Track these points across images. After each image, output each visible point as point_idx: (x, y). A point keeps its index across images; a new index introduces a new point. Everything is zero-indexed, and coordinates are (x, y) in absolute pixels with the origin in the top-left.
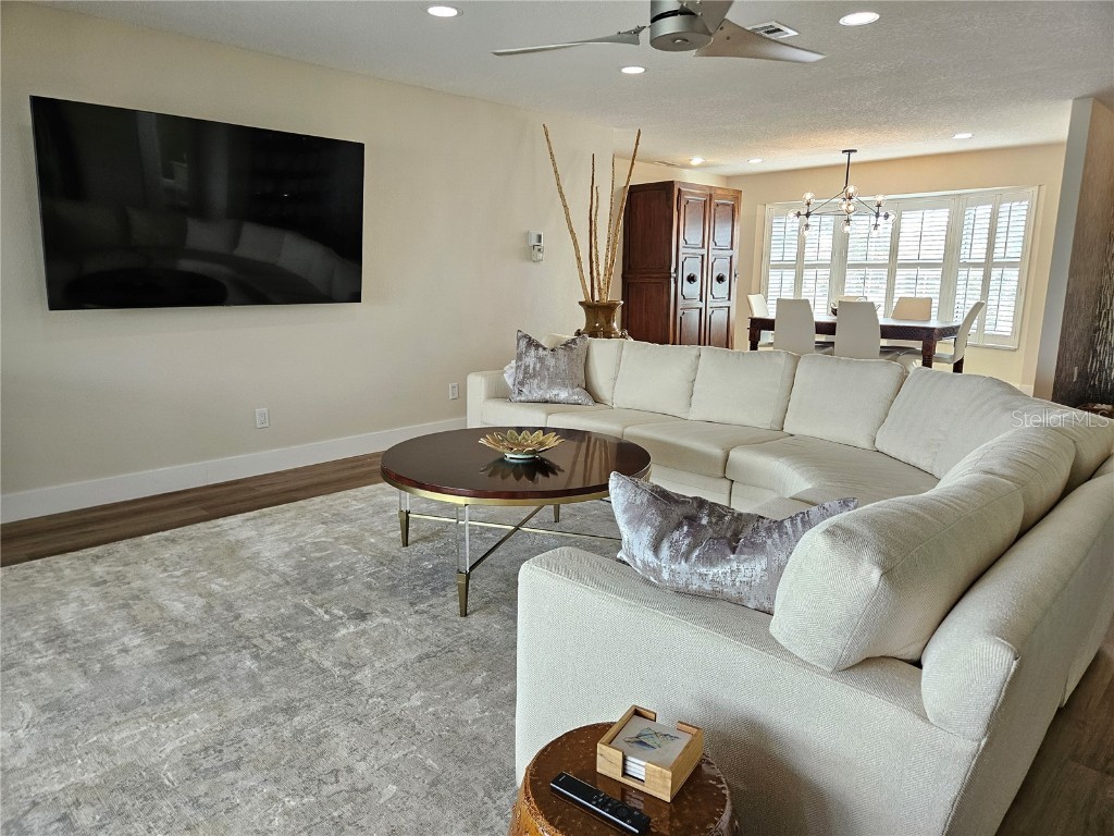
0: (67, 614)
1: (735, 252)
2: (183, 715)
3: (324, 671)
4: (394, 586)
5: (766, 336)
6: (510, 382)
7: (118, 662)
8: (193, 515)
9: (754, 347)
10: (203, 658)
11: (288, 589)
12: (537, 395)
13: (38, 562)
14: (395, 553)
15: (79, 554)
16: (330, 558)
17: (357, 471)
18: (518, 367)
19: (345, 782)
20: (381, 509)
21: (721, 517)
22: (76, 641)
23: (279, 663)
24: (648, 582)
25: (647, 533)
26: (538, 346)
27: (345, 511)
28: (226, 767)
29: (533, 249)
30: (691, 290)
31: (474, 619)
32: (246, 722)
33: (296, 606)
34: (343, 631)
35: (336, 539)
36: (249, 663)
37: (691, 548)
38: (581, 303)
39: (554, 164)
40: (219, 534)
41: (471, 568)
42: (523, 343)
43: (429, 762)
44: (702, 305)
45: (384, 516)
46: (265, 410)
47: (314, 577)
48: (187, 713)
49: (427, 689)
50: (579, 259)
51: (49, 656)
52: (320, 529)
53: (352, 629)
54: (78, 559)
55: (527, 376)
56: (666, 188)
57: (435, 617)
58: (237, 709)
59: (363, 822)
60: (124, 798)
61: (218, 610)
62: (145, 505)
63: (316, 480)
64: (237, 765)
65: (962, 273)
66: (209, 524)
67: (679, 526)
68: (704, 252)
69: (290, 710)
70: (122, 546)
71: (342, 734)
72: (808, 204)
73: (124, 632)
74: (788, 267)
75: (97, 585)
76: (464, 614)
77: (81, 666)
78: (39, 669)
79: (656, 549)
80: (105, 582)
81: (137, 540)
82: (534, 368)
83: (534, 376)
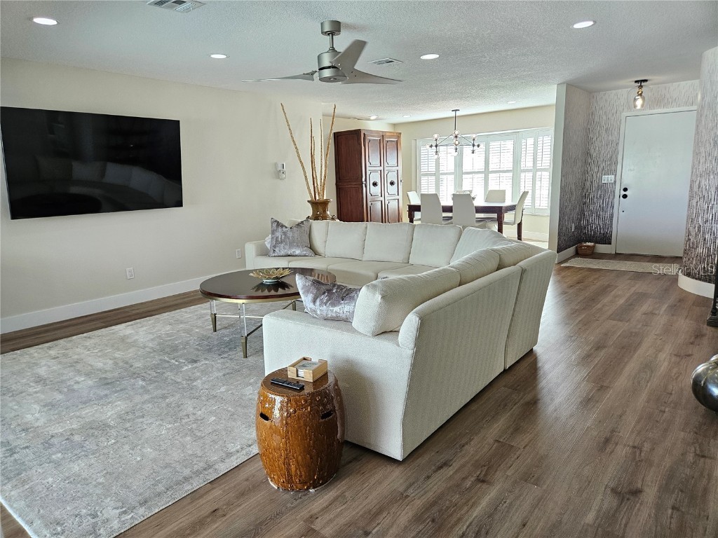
0: (42, 371)
1: (400, 168)
2: (113, 403)
3: (177, 383)
4: (211, 349)
5: (417, 215)
6: (268, 246)
7: (76, 387)
8: (98, 326)
9: (411, 221)
10: (118, 382)
11: (155, 353)
12: (283, 253)
13: (18, 352)
14: (210, 335)
15: (40, 346)
16: (175, 339)
17: (185, 300)
18: (272, 238)
19: (192, 418)
20: (201, 317)
21: (342, 289)
22: (51, 381)
23: (155, 382)
24: (314, 317)
25: (310, 297)
26: (282, 226)
27: (181, 318)
28: (138, 417)
29: (279, 173)
30: (375, 190)
31: (250, 359)
32: (143, 403)
33: (161, 360)
34: (186, 368)
35: (178, 331)
36: (141, 383)
37: (328, 301)
38: (308, 201)
39: (289, 125)
40: (113, 333)
41: (248, 335)
42: (275, 225)
43: (230, 409)
44: (382, 199)
45: (203, 319)
46: (131, 268)
47: (169, 349)
48: (115, 402)
49: (227, 385)
50: (306, 177)
51: (39, 388)
52: (168, 328)
53: (190, 366)
54: (40, 348)
55: (277, 243)
56: (356, 134)
57: (231, 359)
58: (138, 399)
59: (201, 429)
60: (93, 431)
61: (121, 364)
62: (68, 323)
63: (163, 305)
64: (143, 417)
65: (523, 175)
66: (107, 329)
67: (324, 293)
68: (382, 168)
69: (164, 397)
70: (61, 342)
71: (189, 403)
72: (436, 140)
73: (75, 376)
74: (431, 175)
75: (54, 358)
76: (246, 356)
77: (57, 390)
78: (36, 392)
79: (314, 302)
80: (58, 357)
81: (70, 339)
82: (281, 238)
83: (281, 242)
